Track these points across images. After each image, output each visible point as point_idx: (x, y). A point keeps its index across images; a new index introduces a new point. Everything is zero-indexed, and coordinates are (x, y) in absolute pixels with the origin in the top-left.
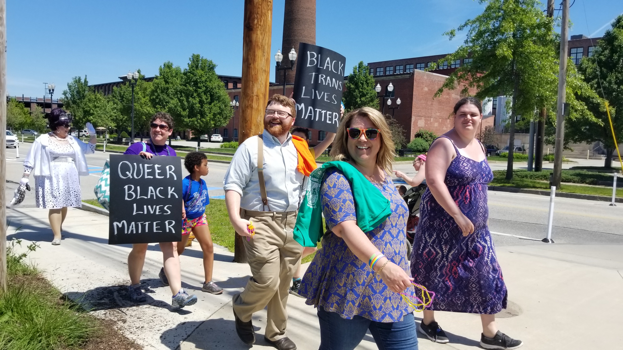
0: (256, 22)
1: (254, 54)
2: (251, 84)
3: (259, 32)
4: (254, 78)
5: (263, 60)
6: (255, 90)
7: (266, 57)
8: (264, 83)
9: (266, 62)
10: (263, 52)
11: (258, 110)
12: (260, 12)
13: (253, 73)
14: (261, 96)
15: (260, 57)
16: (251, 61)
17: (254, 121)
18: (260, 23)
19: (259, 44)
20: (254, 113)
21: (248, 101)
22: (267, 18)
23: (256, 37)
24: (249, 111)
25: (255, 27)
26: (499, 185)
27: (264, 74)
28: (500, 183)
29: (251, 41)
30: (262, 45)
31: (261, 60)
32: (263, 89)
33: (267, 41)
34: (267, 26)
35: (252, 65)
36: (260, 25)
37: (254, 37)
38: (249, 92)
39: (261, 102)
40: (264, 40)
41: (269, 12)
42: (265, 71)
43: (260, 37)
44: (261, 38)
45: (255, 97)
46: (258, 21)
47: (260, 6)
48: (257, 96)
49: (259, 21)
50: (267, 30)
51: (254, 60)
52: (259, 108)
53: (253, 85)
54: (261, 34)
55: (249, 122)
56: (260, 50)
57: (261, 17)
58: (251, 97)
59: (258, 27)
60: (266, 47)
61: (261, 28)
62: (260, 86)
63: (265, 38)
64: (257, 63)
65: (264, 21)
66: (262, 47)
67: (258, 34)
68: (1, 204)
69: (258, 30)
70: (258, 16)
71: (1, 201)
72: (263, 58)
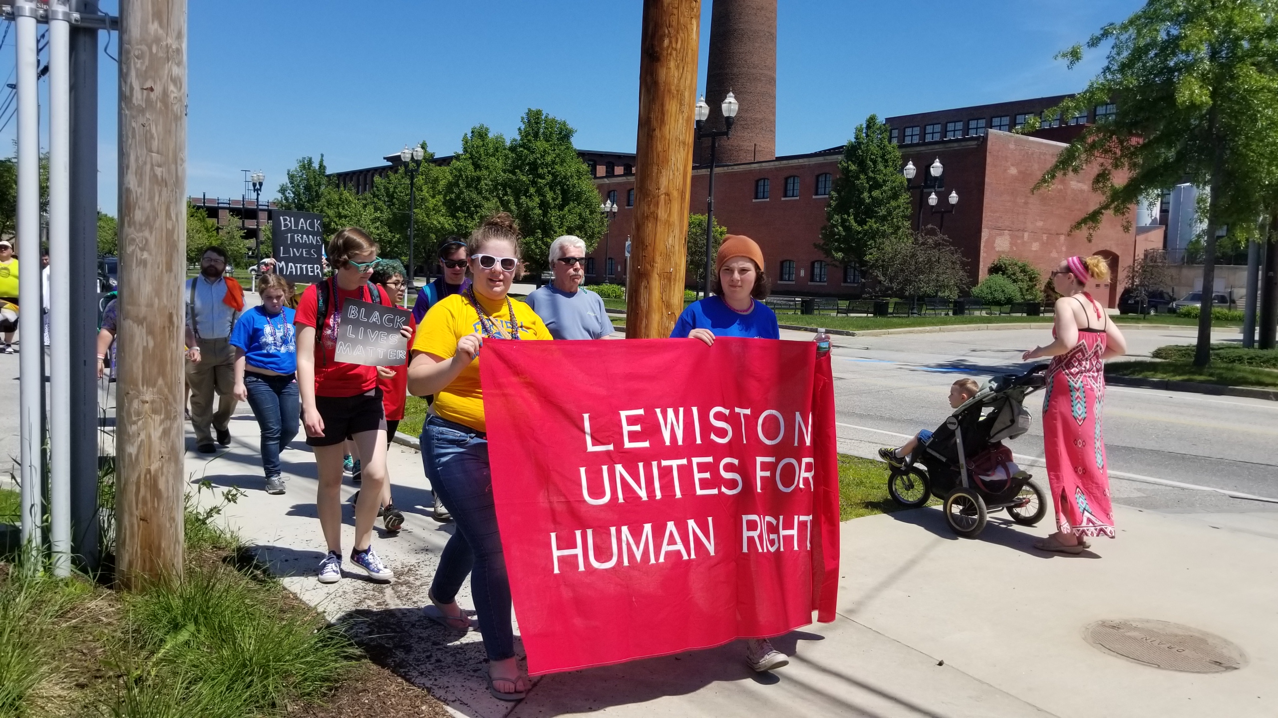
0: (666, 42)
1: (662, 110)
2: (655, 171)
3: (672, 64)
4: (661, 157)
5: (681, 121)
6: (664, 182)
7: (686, 115)
8: (682, 168)
9: (687, 124)
10: (681, 104)
11: (668, 224)
12: (674, 24)
13: (660, 148)
14: (675, 194)
15: (673, 115)
16: (655, 123)
17: (660, 246)
18: (674, 46)
19: (673, 88)
20: (660, 228)
21: (649, 205)
22: (688, 35)
23: (667, 73)
24: (650, 225)
25: (665, 53)
26: (1178, 378)
27: (681, 149)
28: (1180, 375)
29: (656, 83)
30: (678, 91)
31: (677, 121)
32: (679, 181)
33: (688, 82)
34: (690, 51)
35: (657, 132)
36: (676, 50)
37: (662, 74)
38: (652, 187)
39: (676, 206)
40: (683, 80)
41: (694, 22)
42: (684, 143)
43: (674, 73)
44: (676, 75)
45: (663, 197)
46: (671, 42)
47: (675, 11)
48: (667, 194)
49: (673, 40)
50: (689, 59)
51: (662, 122)
52: (671, 220)
53: (659, 172)
54: (678, 67)
55: (649, 247)
56: (675, 100)
57: (678, 32)
58: (654, 198)
59: (671, 54)
60: (687, 94)
61: (677, 56)
62: (674, 174)
63: (684, 76)
64: (668, 127)
65: (682, 41)
66: (678, 94)
67: (670, 68)
68: (176, 412)
69: (672, 59)
70: (672, 31)
71: (175, 405)
72: (681, 117)
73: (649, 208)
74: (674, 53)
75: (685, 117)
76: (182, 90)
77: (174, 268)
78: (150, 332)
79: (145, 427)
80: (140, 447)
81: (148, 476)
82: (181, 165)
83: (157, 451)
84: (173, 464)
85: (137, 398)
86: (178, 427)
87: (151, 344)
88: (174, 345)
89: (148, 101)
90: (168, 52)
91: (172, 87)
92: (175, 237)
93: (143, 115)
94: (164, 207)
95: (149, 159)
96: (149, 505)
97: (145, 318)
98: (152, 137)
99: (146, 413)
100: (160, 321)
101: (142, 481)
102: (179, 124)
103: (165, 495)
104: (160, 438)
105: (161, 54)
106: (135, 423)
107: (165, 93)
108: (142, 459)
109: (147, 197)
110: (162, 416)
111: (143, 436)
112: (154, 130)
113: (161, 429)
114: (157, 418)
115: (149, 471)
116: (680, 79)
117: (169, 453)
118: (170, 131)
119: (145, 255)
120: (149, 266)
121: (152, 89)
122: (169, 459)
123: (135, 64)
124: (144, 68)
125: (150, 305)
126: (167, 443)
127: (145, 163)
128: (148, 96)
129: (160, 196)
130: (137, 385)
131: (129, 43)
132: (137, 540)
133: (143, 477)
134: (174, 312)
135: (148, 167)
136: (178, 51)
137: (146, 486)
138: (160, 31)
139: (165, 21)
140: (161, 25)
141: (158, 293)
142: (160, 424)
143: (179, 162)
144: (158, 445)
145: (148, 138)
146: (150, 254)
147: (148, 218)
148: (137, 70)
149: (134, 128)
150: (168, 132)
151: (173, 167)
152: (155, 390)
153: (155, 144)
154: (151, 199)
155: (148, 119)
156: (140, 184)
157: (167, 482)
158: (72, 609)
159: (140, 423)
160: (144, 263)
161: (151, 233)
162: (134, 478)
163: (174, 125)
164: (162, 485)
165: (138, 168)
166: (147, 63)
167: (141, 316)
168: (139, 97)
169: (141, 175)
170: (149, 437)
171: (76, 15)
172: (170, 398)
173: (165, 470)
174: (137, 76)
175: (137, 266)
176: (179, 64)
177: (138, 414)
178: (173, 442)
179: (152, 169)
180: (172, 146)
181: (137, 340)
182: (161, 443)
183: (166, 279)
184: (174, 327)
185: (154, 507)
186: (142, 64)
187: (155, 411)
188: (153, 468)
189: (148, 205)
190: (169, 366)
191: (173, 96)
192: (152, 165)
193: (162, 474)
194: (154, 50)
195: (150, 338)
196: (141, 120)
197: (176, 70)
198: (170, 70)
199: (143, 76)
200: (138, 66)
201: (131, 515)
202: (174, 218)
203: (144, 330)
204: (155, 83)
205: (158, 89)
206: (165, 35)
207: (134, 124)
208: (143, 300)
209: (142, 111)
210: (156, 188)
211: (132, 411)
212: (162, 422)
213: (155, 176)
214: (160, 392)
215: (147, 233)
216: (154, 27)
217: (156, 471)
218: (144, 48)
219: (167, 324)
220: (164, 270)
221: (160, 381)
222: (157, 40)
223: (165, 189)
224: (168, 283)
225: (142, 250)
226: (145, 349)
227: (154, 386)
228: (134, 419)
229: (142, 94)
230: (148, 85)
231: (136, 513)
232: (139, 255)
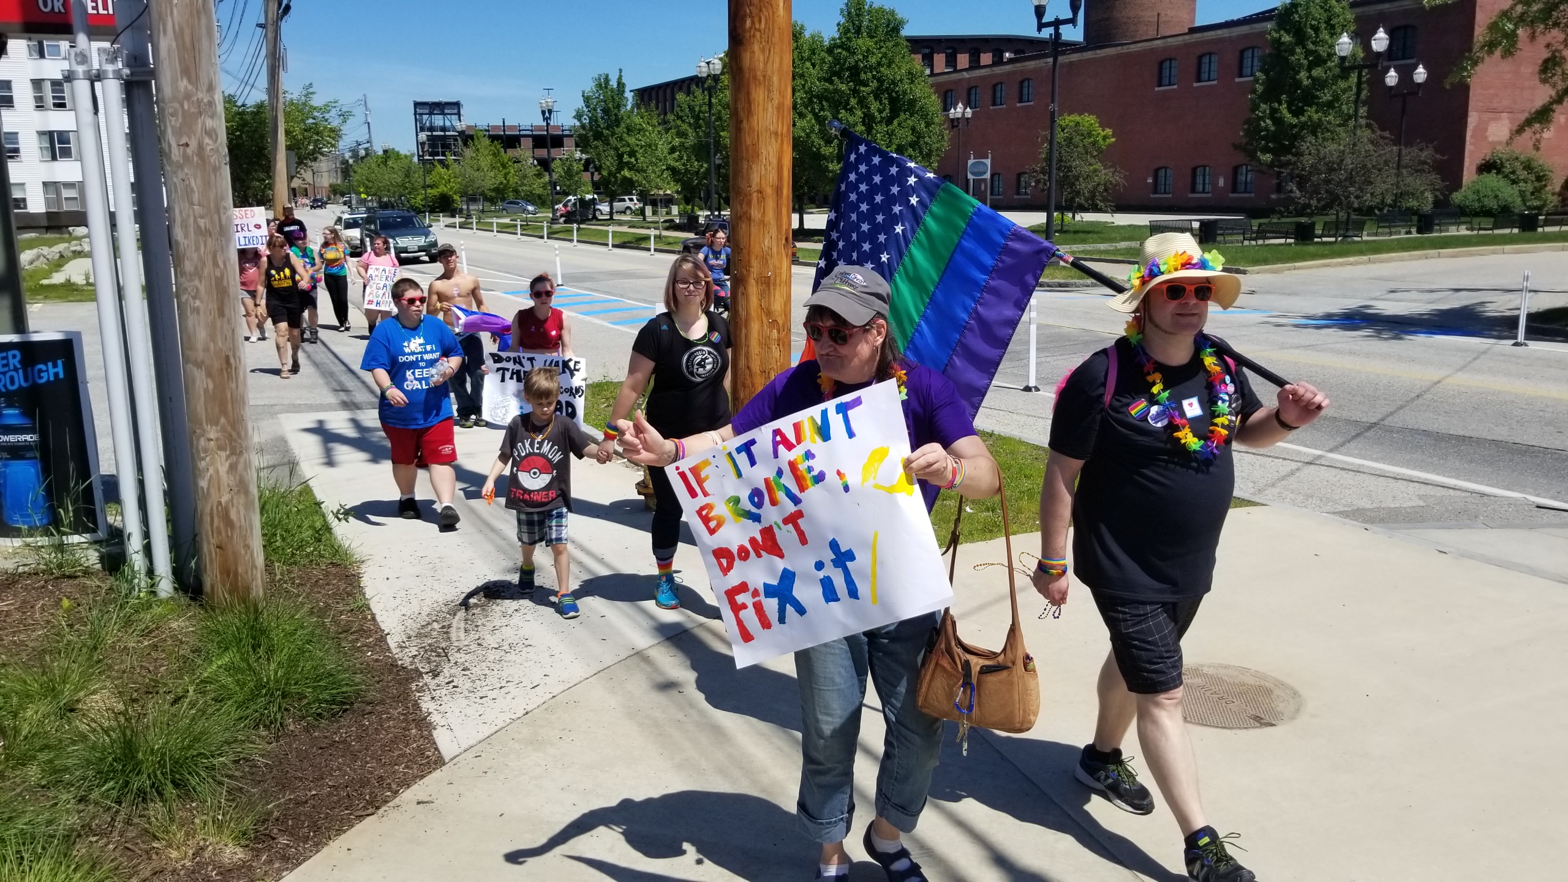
0: (748, 23)
1: (749, 99)
2: (745, 166)
3: (756, 47)
4: (750, 152)
5: (770, 109)
6: (755, 178)
7: (776, 102)
8: (774, 162)
9: (778, 112)
10: (769, 91)
11: (763, 223)
13: (748, 142)
14: (769, 191)
15: (761, 103)
16: (742, 115)
17: (756, 250)
18: (757, 26)
19: (759, 73)
20: (754, 230)
21: (742, 205)
22: (774, 13)
23: (751, 58)
24: (744, 226)
25: (747, 35)
27: (773, 140)
29: (740, 70)
30: (764, 77)
31: (765, 110)
32: (772, 176)
33: (776, 65)
34: (776, 30)
35: (745, 124)
36: (759, 30)
38: (743, 185)
39: (770, 204)
40: (769, 65)
43: (759, 56)
45: (755, 195)
46: (753, 22)
48: (760, 192)
49: (756, 20)
51: (750, 113)
52: (766, 219)
53: (750, 167)
54: (763, 50)
55: (744, 251)
56: (762, 86)
57: (761, 11)
58: (746, 196)
59: (754, 36)
60: (775, 79)
61: (761, 37)
62: (766, 169)
63: (771, 59)
64: (756, 118)
65: (766, 20)
66: (764, 80)
67: (754, 52)
68: (242, 447)
69: (755, 41)
70: (754, 10)
71: (240, 441)
72: (770, 104)
73: (741, 207)
74: (758, 34)
75: (775, 105)
76: (219, 141)
77: (227, 312)
78: (209, 375)
79: (212, 463)
80: (210, 480)
81: (220, 508)
82: (225, 213)
83: (226, 484)
84: (243, 496)
85: (203, 436)
86: (245, 461)
87: (211, 386)
88: (234, 385)
89: (185, 157)
90: (199, 106)
91: (207, 140)
92: (225, 283)
93: (182, 170)
94: (210, 257)
95: (191, 212)
96: (224, 534)
97: (203, 362)
98: (192, 191)
99: (212, 450)
100: (217, 365)
101: (215, 512)
102: (218, 174)
103: (238, 525)
104: (228, 472)
105: (193, 110)
106: (203, 459)
107: (201, 147)
108: (213, 491)
109: (193, 249)
110: (228, 453)
111: (211, 471)
112: (193, 184)
113: (227, 464)
114: (223, 454)
115: (220, 503)
116: (766, 63)
117: (238, 486)
118: (209, 183)
119: (198, 303)
120: (202, 313)
121: (187, 145)
122: (239, 491)
123: (170, 121)
124: (178, 125)
125: (206, 350)
126: (235, 478)
127: (189, 216)
128: (185, 151)
129: (205, 245)
130: (201, 424)
131: (163, 102)
132: (216, 565)
133: (215, 508)
134: (231, 354)
135: (192, 219)
136: (211, 103)
137: (219, 517)
138: (190, 87)
139: (194, 76)
140: (190, 81)
141: (212, 337)
142: (227, 459)
143: (222, 211)
144: (226, 479)
145: (189, 191)
146: (202, 302)
147: (196, 268)
148: (172, 127)
149: (175, 184)
150: (207, 184)
151: (216, 217)
152: (219, 428)
153: (196, 197)
154: (197, 249)
155: (187, 174)
156: (186, 236)
157: (238, 512)
158: (157, 629)
159: (208, 459)
160: (197, 310)
161: (201, 281)
162: (208, 510)
163: (213, 176)
164: (233, 515)
165: (182, 221)
166: (180, 120)
167: (199, 360)
168: (177, 153)
169: (186, 227)
170: (217, 472)
171: (127, 71)
172: (234, 434)
173: (235, 501)
174: (173, 133)
175: (192, 313)
176: (212, 117)
177: (206, 451)
178: (240, 475)
179: (195, 221)
180: (212, 196)
181: (198, 383)
182: (228, 477)
183: (219, 324)
184: (231, 368)
185: (228, 536)
186: (177, 120)
187: (221, 448)
188: (223, 500)
189: (195, 256)
190: (230, 405)
191: (209, 148)
192: (195, 217)
193: (233, 505)
194: (186, 107)
195: (209, 380)
196: (181, 175)
197: (210, 123)
198: (204, 123)
199: (178, 133)
200: (173, 123)
201: (209, 543)
202: (221, 265)
203: (204, 373)
204: (190, 138)
205: (193, 144)
206: (195, 90)
207: (175, 180)
208: (200, 345)
209: (180, 167)
210: (201, 239)
211: (200, 448)
212: (228, 457)
213: (199, 227)
214: (223, 430)
215: (197, 283)
216: (183, 84)
217: (227, 503)
218: (176, 105)
219: (224, 366)
220: (217, 315)
221: (223, 420)
222: (188, 96)
223: (209, 239)
224: (222, 328)
225: (194, 298)
226: (206, 390)
227: (217, 424)
228: (202, 455)
229: (179, 149)
230: (183, 141)
231: (213, 541)
232: (192, 304)
